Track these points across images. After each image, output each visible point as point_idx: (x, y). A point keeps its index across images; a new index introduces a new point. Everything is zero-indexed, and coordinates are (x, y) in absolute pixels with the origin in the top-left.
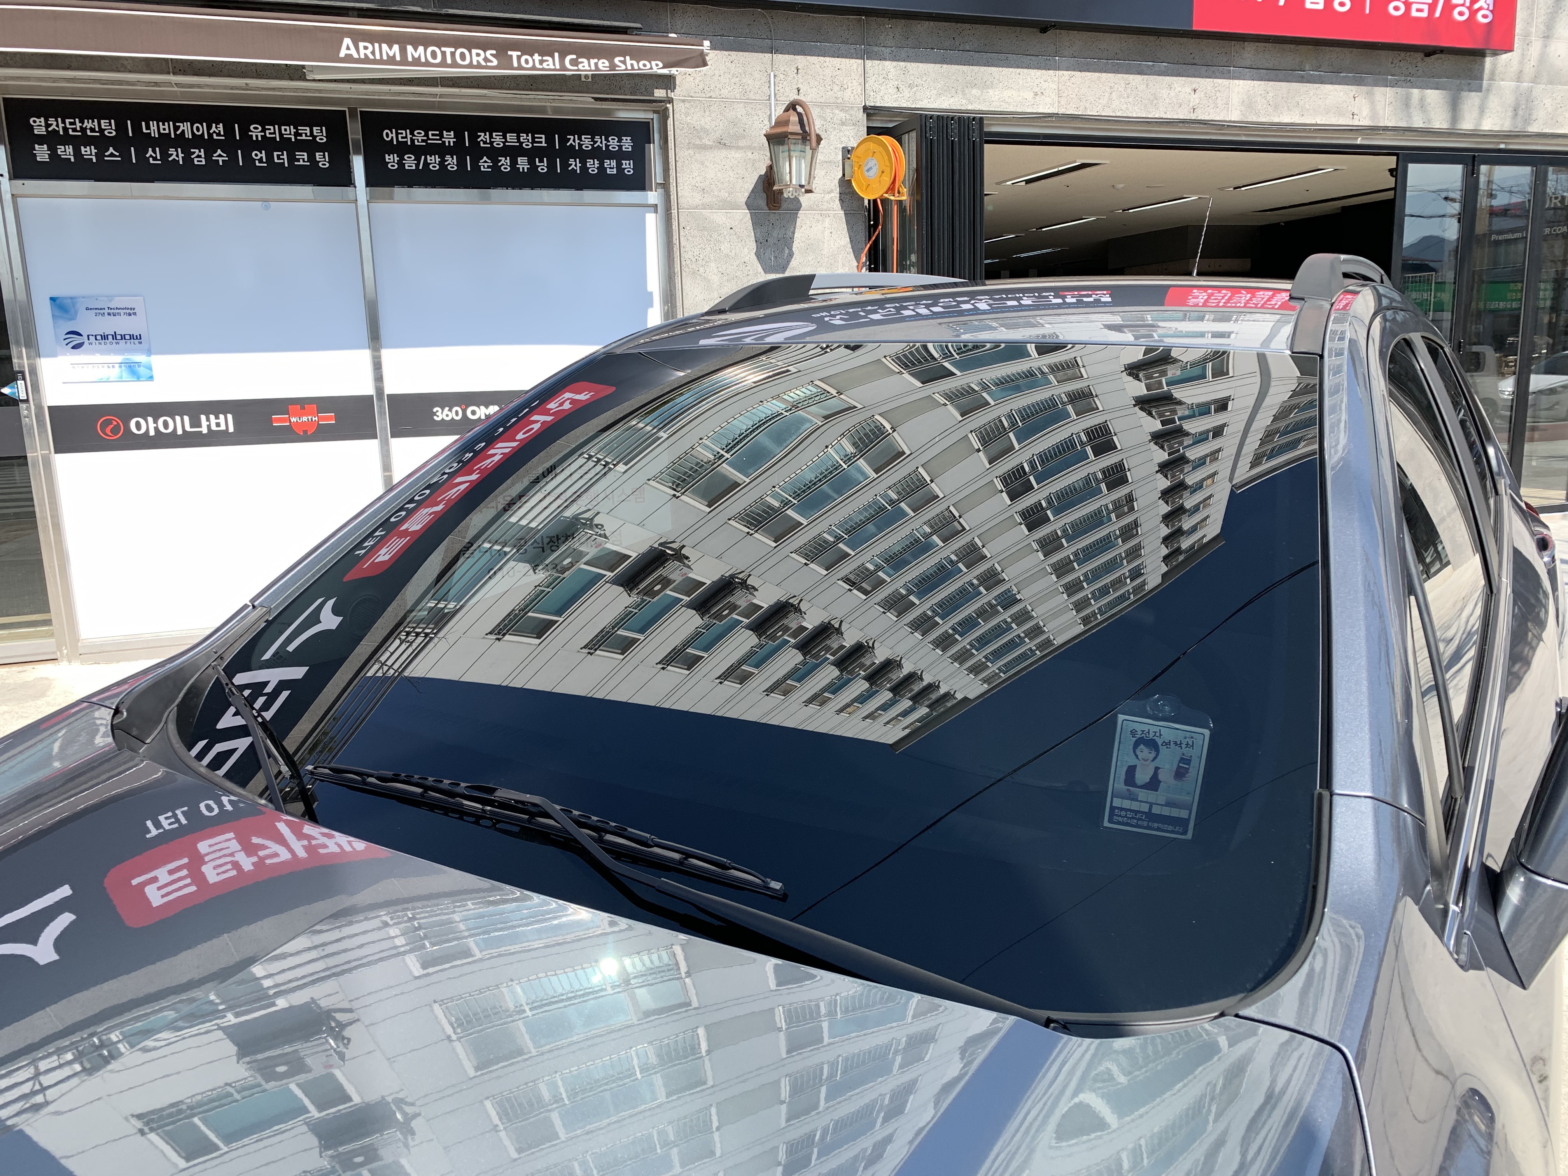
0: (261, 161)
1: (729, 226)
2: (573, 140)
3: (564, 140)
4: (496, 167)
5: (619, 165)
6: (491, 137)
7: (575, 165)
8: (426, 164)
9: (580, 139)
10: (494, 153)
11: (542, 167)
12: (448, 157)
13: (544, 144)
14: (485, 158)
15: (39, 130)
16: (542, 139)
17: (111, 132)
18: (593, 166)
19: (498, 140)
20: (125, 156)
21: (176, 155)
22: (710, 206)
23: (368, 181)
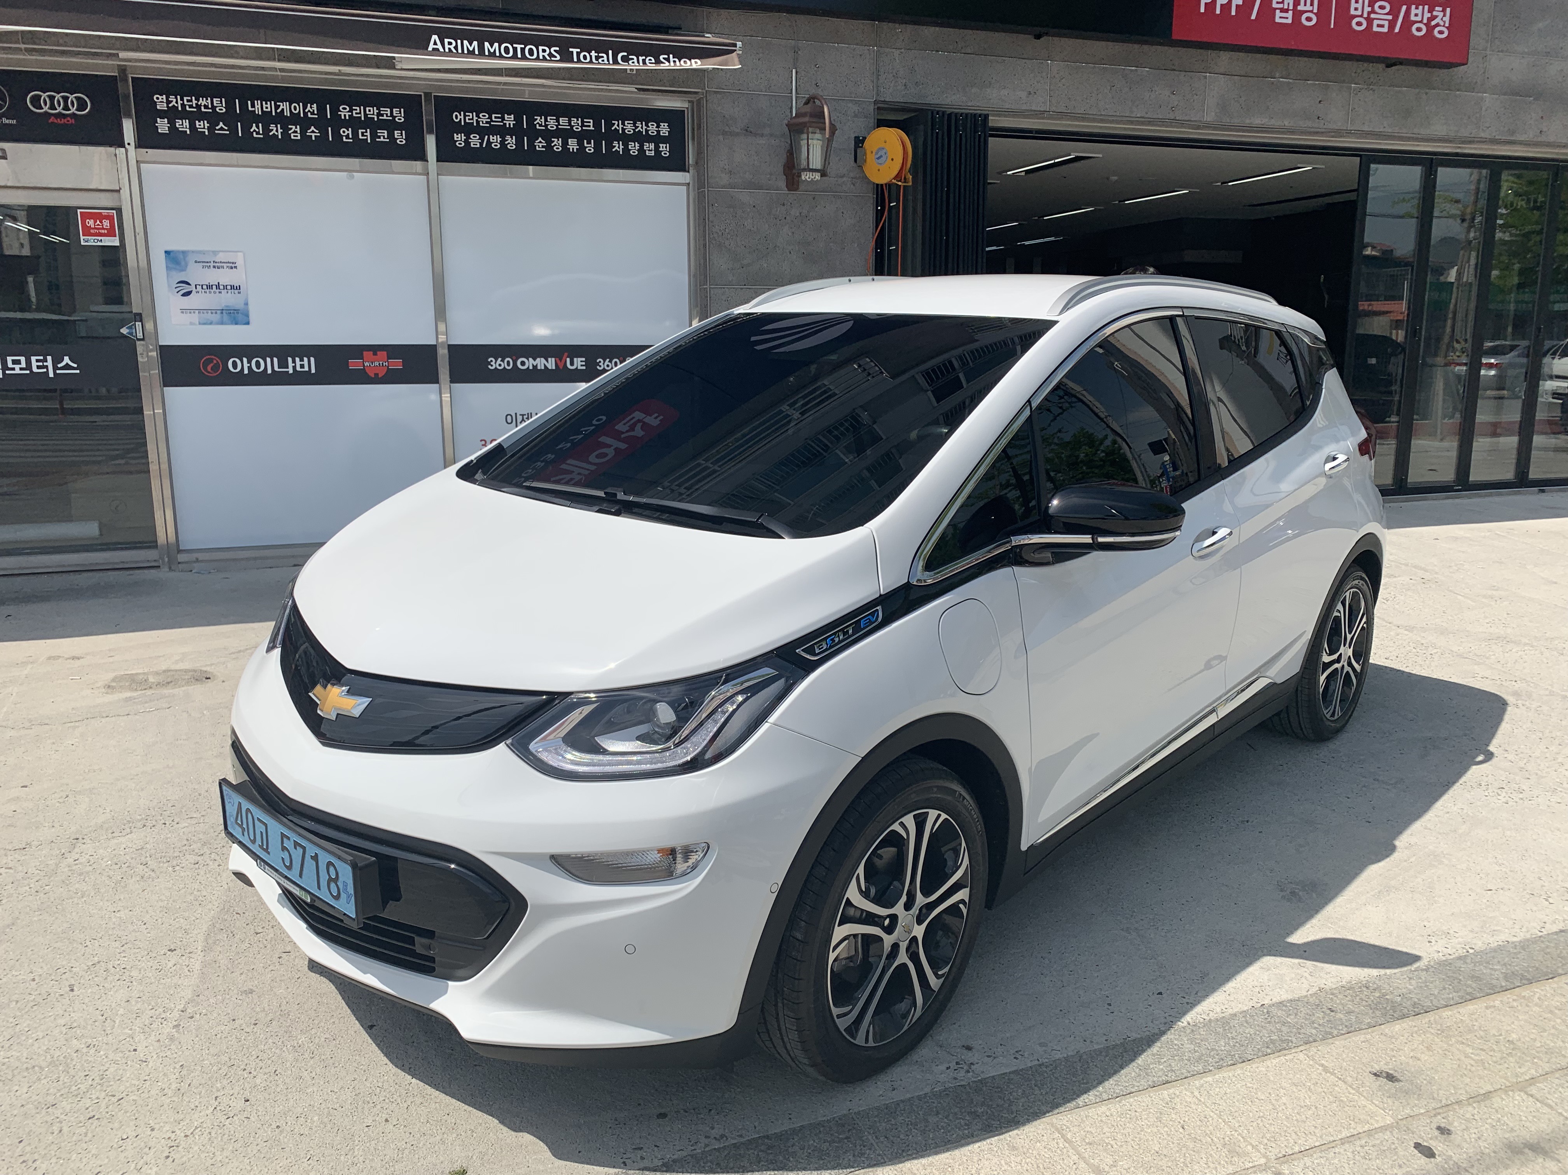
0: (347, 137)
1: (752, 204)
3: (609, 125)
4: (549, 147)
5: (657, 148)
6: (546, 120)
7: (618, 147)
8: (489, 143)
9: (623, 124)
10: (548, 135)
12: (508, 137)
13: (592, 128)
14: (540, 139)
15: (162, 106)
16: (590, 124)
17: (221, 109)
18: (634, 148)
19: (552, 123)
20: (233, 130)
21: (276, 130)
22: (735, 186)
23: (440, 156)
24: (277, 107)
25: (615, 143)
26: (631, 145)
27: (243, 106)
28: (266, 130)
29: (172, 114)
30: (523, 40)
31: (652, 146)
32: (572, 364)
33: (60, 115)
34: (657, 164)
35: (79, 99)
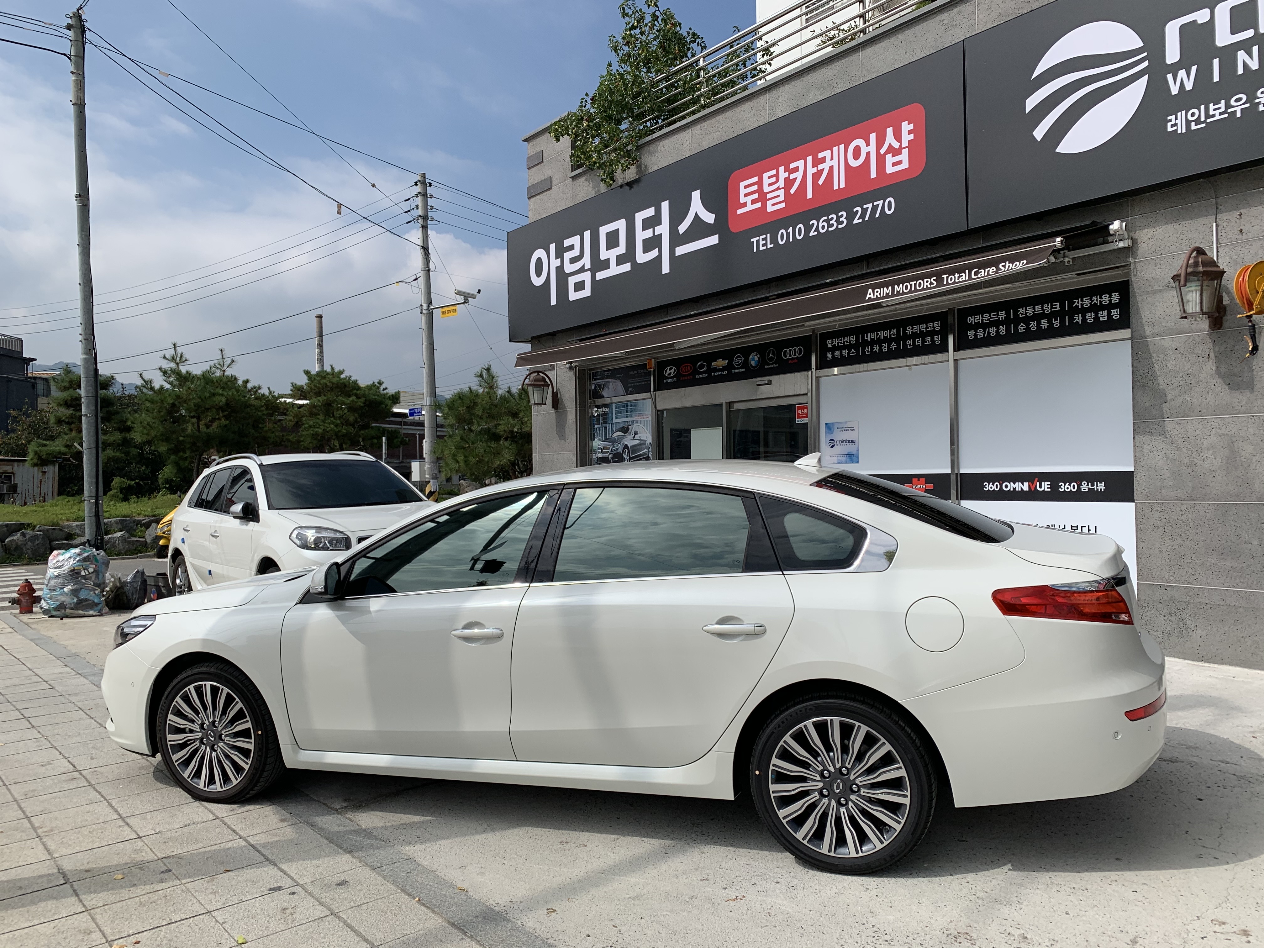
0: (910, 345)
1: (1174, 347)
2: (1077, 303)
3: (1071, 303)
4: (1028, 328)
5: (1109, 313)
6: (1026, 310)
7: (1078, 319)
8: (989, 333)
9: (1082, 301)
10: (1027, 320)
11: (1056, 324)
12: (1001, 327)
13: (1058, 309)
14: (1022, 324)
15: (829, 346)
16: (1057, 306)
17: (853, 342)
18: (1090, 317)
19: (1030, 311)
20: (858, 352)
21: (876, 348)
22: (1158, 335)
23: (958, 348)
24: (877, 334)
26: (1088, 316)
27: (863, 337)
28: (872, 349)
29: (834, 349)
30: (916, 278)
31: (1105, 313)
32: (1041, 487)
33: (793, 359)
34: (1110, 325)
35: (800, 349)
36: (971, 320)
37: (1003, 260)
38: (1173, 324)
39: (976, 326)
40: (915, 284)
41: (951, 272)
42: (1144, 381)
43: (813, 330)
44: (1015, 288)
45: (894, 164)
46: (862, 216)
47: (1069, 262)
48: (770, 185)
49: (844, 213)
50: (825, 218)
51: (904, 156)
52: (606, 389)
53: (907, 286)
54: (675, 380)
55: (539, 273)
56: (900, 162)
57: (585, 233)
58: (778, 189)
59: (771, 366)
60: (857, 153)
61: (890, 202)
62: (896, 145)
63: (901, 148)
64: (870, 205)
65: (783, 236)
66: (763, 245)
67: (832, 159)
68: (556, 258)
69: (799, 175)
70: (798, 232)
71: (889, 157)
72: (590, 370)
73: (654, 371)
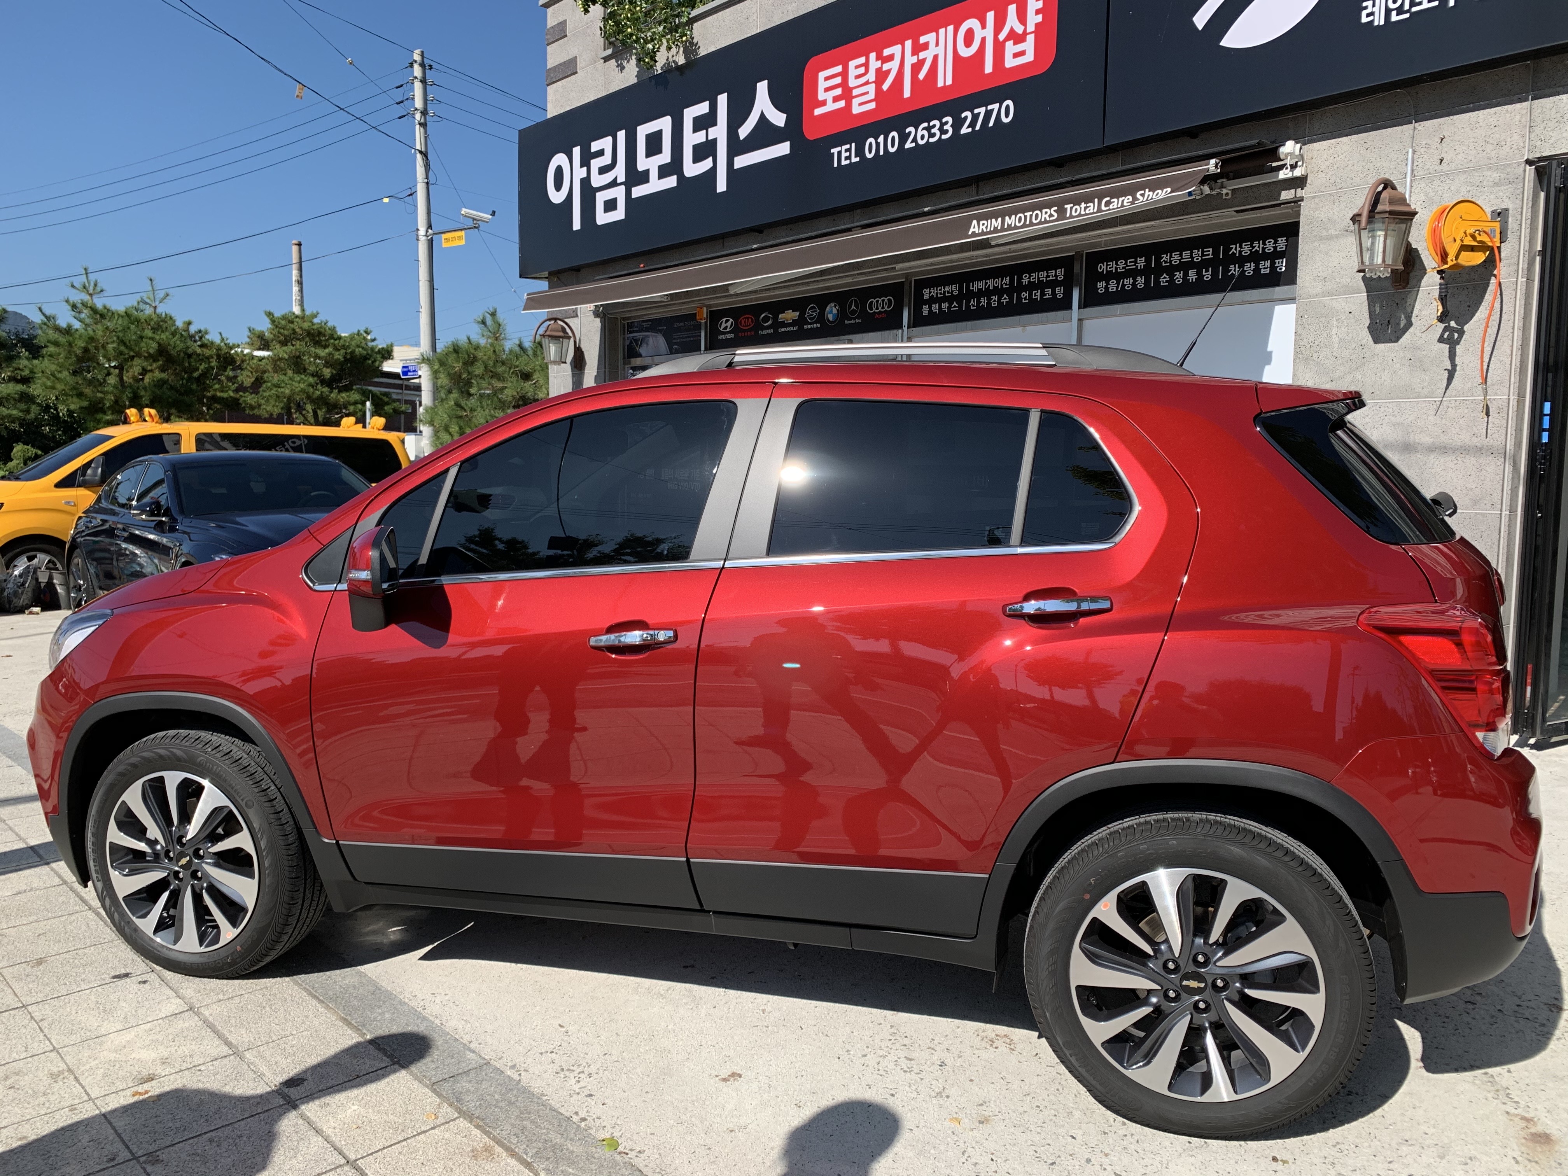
0: (1025, 299)
1: (1348, 310)
2: (1235, 249)
3: (1227, 249)
4: (1171, 281)
5: (1273, 264)
6: (1171, 257)
7: (1234, 270)
8: (1123, 285)
9: (1241, 247)
10: (1171, 270)
11: (1207, 276)
12: (1139, 278)
13: (1211, 256)
14: (1165, 275)
15: (926, 297)
16: (1210, 253)
17: (956, 293)
18: (1249, 268)
19: (1176, 258)
20: (960, 306)
21: (984, 302)
22: (1329, 294)
23: (1085, 304)
24: (986, 283)
25: (1232, 267)
26: (1247, 266)
27: (968, 287)
28: (979, 302)
29: (932, 300)
30: (1032, 208)
31: (1268, 263)
33: (881, 313)
35: (889, 300)
36: (1102, 268)
37: (1142, 186)
38: (1349, 280)
39: (1108, 277)
40: (1031, 216)
41: (1076, 201)
42: (1308, 353)
43: (907, 276)
44: (1159, 227)
45: (1016, 55)
46: (972, 125)
47: (1227, 194)
48: (858, 77)
49: (949, 119)
50: (925, 125)
51: (1029, 45)
52: (644, 345)
53: (1020, 218)
54: (732, 336)
55: (558, 186)
56: (1022, 53)
57: (619, 133)
58: (867, 83)
59: (853, 322)
60: (969, 38)
61: (1008, 107)
62: (1019, 29)
63: (1025, 33)
64: (982, 110)
65: (872, 147)
66: (846, 158)
67: (937, 44)
68: (582, 166)
69: (894, 66)
70: (891, 142)
71: (1009, 44)
72: (624, 319)
73: (706, 323)
